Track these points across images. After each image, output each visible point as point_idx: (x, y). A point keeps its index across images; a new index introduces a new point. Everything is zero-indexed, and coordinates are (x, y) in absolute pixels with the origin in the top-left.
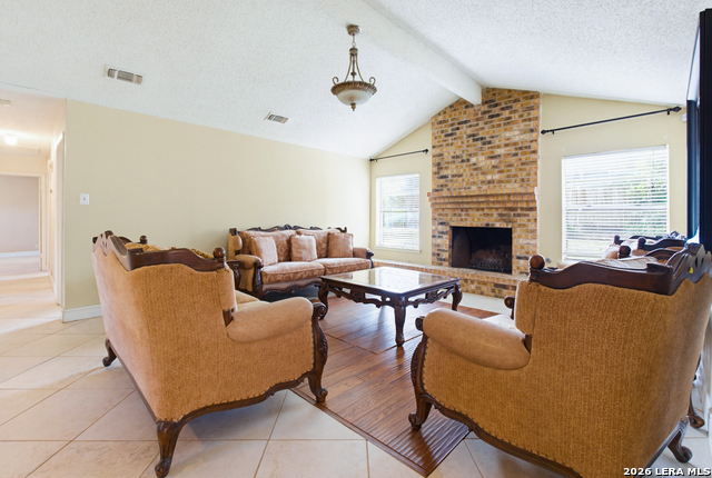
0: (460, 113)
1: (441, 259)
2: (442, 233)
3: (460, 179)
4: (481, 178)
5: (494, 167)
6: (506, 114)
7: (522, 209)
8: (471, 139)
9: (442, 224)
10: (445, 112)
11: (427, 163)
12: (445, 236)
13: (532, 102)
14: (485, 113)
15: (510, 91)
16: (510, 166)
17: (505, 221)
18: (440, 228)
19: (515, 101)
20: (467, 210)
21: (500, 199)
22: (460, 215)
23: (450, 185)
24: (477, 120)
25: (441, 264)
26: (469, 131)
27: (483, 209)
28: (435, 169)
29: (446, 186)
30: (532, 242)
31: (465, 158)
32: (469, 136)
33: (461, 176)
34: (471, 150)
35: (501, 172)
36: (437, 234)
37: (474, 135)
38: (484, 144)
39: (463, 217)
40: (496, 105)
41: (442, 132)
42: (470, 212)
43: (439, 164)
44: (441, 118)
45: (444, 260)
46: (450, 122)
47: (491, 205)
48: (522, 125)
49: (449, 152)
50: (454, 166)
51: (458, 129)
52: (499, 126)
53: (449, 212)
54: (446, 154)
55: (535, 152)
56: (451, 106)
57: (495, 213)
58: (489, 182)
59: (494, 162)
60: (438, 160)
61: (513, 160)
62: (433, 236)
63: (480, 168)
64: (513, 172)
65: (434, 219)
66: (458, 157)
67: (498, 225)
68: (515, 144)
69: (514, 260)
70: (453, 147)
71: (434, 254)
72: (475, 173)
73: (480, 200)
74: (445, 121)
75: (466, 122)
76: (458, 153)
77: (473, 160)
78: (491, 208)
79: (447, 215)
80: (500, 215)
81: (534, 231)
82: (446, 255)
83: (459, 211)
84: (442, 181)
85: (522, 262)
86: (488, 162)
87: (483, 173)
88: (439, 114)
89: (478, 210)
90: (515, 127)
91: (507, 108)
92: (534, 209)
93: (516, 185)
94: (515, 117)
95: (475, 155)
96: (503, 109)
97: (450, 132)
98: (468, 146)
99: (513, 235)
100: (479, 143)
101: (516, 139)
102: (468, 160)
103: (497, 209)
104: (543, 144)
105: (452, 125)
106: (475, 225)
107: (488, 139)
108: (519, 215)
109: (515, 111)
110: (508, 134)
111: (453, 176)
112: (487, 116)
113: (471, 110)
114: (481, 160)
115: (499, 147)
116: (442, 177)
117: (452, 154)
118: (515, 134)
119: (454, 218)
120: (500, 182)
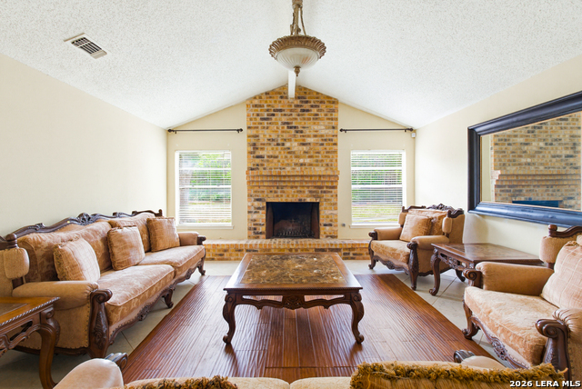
0: (275, 102)
1: (258, 233)
2: (259, 208)
3: (275, 160)
4: (295, 160)
5: (305, 152)
6: (314, 111)
7: (327, 187)
8: (286, 126)
9: (258, 200)
10: (260, 98)
11: (242, 142)
12: (261, 211)
13: (333, 106)
14: (297, 106)
15: (318, 93)
16: (318, 153)
17: (314, 196)
18: (256, 204)
19: (321, 102)
20: (282, 187)
21: (313, 179)
22: (276, 192)
23: (266, 164)
24: (291, 111)
25: (258, 238)
26: (284, 119)
27: (296, 187)
28: (251, 149)
29: (262, 165)
30: (335, 212)
31: (280, 142)
32: (284, 123)
33: (276, 157)
34: (285, 136)
35: (310, 157)
36: (252, 209)
37: (288, 123)
38: (297, 132)
39: (279, 194)
40: (307, 102)
41: (258, 115)
42: (285, 189)
43: (254, 144)
44: (256, 102)
45: (261, 233)
46: (266, 108)
47: (304, 184)
48: (327, 122)
49: (264, 135)
50: (270, 148)
51: (274, 115)
52: (309, 119)
53: (265, 189)
54: (261, 136)
55: (336, 144)
56: (267, 93)
57: (306, 190)
58: (302, 165)
59: (305, 148)
60: (253, 140)
61: (320, 148)
62: (249, 212)
63: (294, 152)
64: (320, 158)
65: (250, 196)
66: (273, 140)
67: (308, 200)
68: (322, 136)
69: (322, 227)
70: (269, 130)
71: (250, 229)
72: (289, 156)
73: (296, 179)
74: (260, 106)
75: (281, 110)
76: (274, 136)
77: (288, 144)
78: (303, 187)
79: (263, 192)
80: (310, 192)
81: (335, 204)
82: (263, 229)
83: (275, 189)
84: (258, 161)
85: (328, 228)
86: (301, 148)
87: (296, 157)
88: (255, 98)
89: (292, 187)
90: (321, 123)
91: (316, 106)
92: (335, 187)
93: (323, 169)
94: (322, 115)
95: (290, 140)
96: (312, 106)
97: (266, 116)
98: (283, 132)
99: (321, 208)
100: (293, 131)
101: (323, 132)
102: (283, 144)
103: (308, 187)
104: (342, 139)
105: (268, 110)
106: (289, 200)
107: (300, 129)
108: (325, 192)
109: (321, 110)
110: (316, 127)
111: (268, 157)
112: (299, 109)
113: (285, 101)
114: (295, 146)
115: (309, 136)
116: (258, 157)
117: (268, 137)
118: (322, 129)
119: (270, 195)
120: (311, 165)
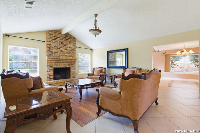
0: (57, 34)
1: (51, 79)
2: (51, 70)
3: (57, 54)
4: (63, 54)
5: (67, 52)
6: (69, 40)
7: (73, 63)
8: (61, 43)
9: (51, 67)
10: (52, 32)
11: (44, 46)
12: (52, 71)
13: (75, 40)
14: (64, 37)
15: (70, 35)
16: (70, 53)
17: (69, 66)
18: (50, 68)
19: (71, 38)
20: (59, 63)
21: (70, 60)
22: (57, 64)
23: (54, 55)
24: (62, 38)
25: (51, 80)
26: (60, 41)
27: (64, 63)
28: (48, 49)
29: (52, 55)
30: (75, 70)
31: (58, 48)
32: (60, 42)
33: (57, 53)
34: (61, 46)
35: (68, 54)
36: (49, 70)
37: (61, 42)
38: (64, 45)
39: (58, 65)
40: (67, 37)
41: (51, 37)
42: (60, 63)
43: (49, 47)
44: (50, 33)
45: (52, 78)
46: (54, 35)
47: (67, 62)
48: (73, 44)
49: (53, 45)
50: (55, 49)
51: (57, 39)
52: (68, 42)
54: (52, 45)
55: (75, 51)
56: (54, 31)
57: (67, 64)
58: (65, 56)
59: (67, 51)
60: (49, 46)
61: (71, 51)
62: (47, 71)
63: (63, 52)
64: (71, 54)
65: (47, 65)
66: (56, 47)
67: (67, 67)
68: (71, 48)
69: (71, 75)
70: (55, 43)
71: (47, 77)
72: (62, 53)
73: (65, 60)
74: (52, 34)
75: (59, 38)
76: (56, 46)
77: (61, 49)
78: (66, 63)
79: (53, 64)
80: (68, 64)
81: (75, 68)
82: (52, 77)
83: (57, 63)
84: (51, 53)
85: (73, 75)
86: (65, 50)
87: (64, 53)
88: (50, 31)
89: (62, 63)
90: (71, 44)
91: (70, 39)
92: (75, 63)
93: (72, 57)
94: (71, 42)
95: (62, 48)
96: (69, 38)
97: (54, 38)
98: (60, 45)
99: (70, 69)
100: (63, 45)
101: (72, 47)
102: (60, 49)
103: (67, 63)
104: (77, 49)
105: (54, 37)
106: (62, 67)
107: (65, 45)
108: (72, 64)
109: (71, 40)
110: (70, 45)
111: (55, 52)
112: (65, 38)
113: (61, 35)
114: (63, 50)
115: (68, 47)
116: (51, 52)
117: (54, 45)
118: (71, 45)
119: (55, 65)
120: (68, 56)
